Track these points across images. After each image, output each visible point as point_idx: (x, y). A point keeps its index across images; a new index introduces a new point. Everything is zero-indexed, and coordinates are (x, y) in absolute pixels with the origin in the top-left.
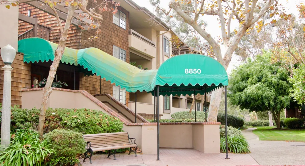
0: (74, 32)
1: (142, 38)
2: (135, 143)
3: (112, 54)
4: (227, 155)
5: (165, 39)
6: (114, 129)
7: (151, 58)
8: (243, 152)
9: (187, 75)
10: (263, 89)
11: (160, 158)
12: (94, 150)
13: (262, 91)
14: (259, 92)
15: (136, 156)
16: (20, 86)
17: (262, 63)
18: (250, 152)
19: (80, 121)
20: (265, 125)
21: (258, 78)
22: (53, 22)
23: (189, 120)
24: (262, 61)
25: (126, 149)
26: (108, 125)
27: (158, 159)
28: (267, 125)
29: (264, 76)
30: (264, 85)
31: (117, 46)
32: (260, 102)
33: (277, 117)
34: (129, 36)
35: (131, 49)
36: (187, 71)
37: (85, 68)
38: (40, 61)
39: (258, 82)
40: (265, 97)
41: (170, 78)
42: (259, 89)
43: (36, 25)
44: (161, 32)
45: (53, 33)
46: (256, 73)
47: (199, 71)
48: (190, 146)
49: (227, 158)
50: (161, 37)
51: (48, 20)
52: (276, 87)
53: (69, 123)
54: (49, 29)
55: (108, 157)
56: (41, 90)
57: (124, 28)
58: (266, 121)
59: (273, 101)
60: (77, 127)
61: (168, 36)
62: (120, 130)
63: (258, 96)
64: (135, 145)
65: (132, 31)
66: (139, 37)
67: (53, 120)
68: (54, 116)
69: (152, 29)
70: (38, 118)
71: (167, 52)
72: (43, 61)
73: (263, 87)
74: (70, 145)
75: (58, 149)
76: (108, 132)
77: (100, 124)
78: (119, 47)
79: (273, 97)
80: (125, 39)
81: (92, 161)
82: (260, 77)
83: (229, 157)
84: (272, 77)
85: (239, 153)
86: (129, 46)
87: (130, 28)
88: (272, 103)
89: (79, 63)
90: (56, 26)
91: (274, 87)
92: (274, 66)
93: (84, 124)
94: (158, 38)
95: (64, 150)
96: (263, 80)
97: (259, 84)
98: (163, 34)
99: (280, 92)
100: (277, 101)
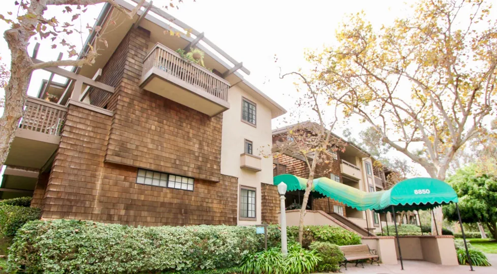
0: (303, 166)
1: (350, 165)
2: (376, 254)
3: (330, 178)
4: (471, 268)
5: (367, 164)
6: (356, 242)
7: (358, 180)
8: (484, 265)
9: (417, 195)
10: (472, 201)
11: (404, 268)
12: (349, 258)
13: (472, 203)
14: (468, 204)
15: (379, 265)
16: (277, 209)
17: (464, 176)
18: (490, 265)
19: (330, 235)
20: (477, 237)
21: (463, 190)
22: (288, 161)
23: (413, 233)
24: (463, 174)
25: (368, 259)
26: (350, 238)
27: (402, 269)
28: (479, 237)
29: (470, 188)
30: (472, 197)
31: (333, 174)
32: (471, 214)
33: (492, 228)
34: (341, 165)
35: (343, 174)
36: (416, 192)
37: (320, 193)
38: (290, 191)
39: (464, 194)
40: (476, 209)
41: (402, 199)
42: (468, 201)
43: (278, 165)
44: (363, 159)
45: (288, 169)
46: (460, 186)
47: (428, 191)
48: (421, 257)
49: (472, 270)
50: (363, 162)
51: (284, 160)
52: (486, 198)
53: (322, 237)
54: (285, 166)
55: (356, 266)
56: (298, 211)
57: (337, 159)
58: (476, 233)
59: (486, 213)
60: (328, 240)
61: (369, 161)
62: (359, 243)
63: (468, 209)
64: (377, 256)
65: (343, 160)
66: (347, 164)
67: (309, 235)
68: (309, 231)
69: (356, 157)
70: (298, 233)
71: (370, 173)
72: (292, 191)
73: (471, 199)
74: (332, 255)
75: (324, 258)
76: (351, 244)
77: (344, 238)
78: (335, 174)
79: (485, 208)
80: (338, 168)
81: (348, 268)
82: (465, 189)
83: (474, 269)
84: (479, 189)
85: (480, 265)
86: (342, 172)
87: (341, 159)
88: (486, 215)
89: (316, 190)
90: (290, 164)
91: (484, 199)
92: (480, 178)
93: (333, 237)
94: (362, 163)
95: (329, 258)
96: (470, 192)
97: (466, 197)
98: (365, 160)
99: (493, 203)
100: (490, 213)
